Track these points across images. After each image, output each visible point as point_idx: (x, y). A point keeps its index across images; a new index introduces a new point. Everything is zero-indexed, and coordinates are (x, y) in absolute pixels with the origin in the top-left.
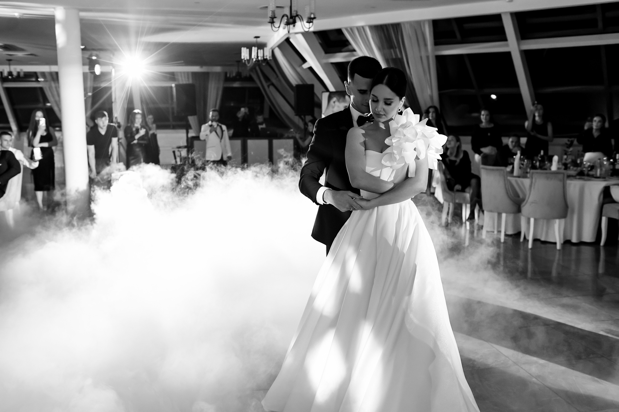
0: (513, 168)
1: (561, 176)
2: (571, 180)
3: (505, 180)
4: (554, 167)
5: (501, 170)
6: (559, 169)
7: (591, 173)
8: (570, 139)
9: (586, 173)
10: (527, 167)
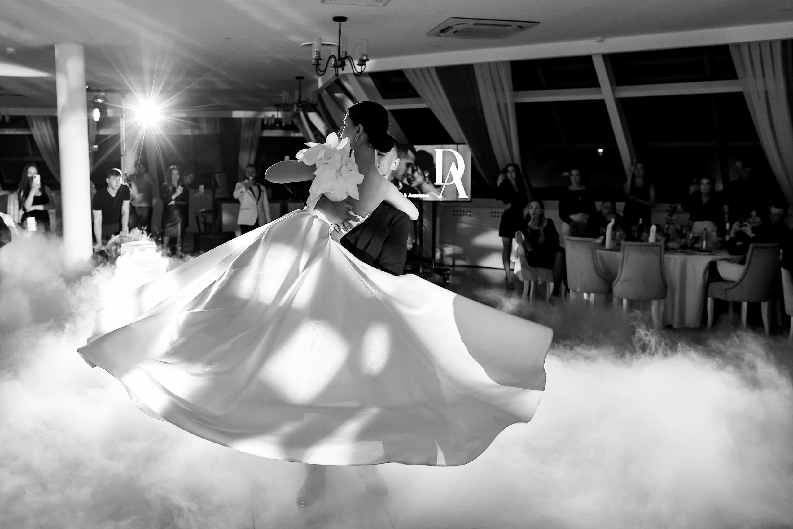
0: (605, 239)
1: (657, 249)
2: (671, 254)
3: (593, 254)
4: (652, 238)
5: (589, 241)
6: (657, 240)
7: (696, 245)
8: (673, 205)
9: (689, 245)
10: (621, 238)
